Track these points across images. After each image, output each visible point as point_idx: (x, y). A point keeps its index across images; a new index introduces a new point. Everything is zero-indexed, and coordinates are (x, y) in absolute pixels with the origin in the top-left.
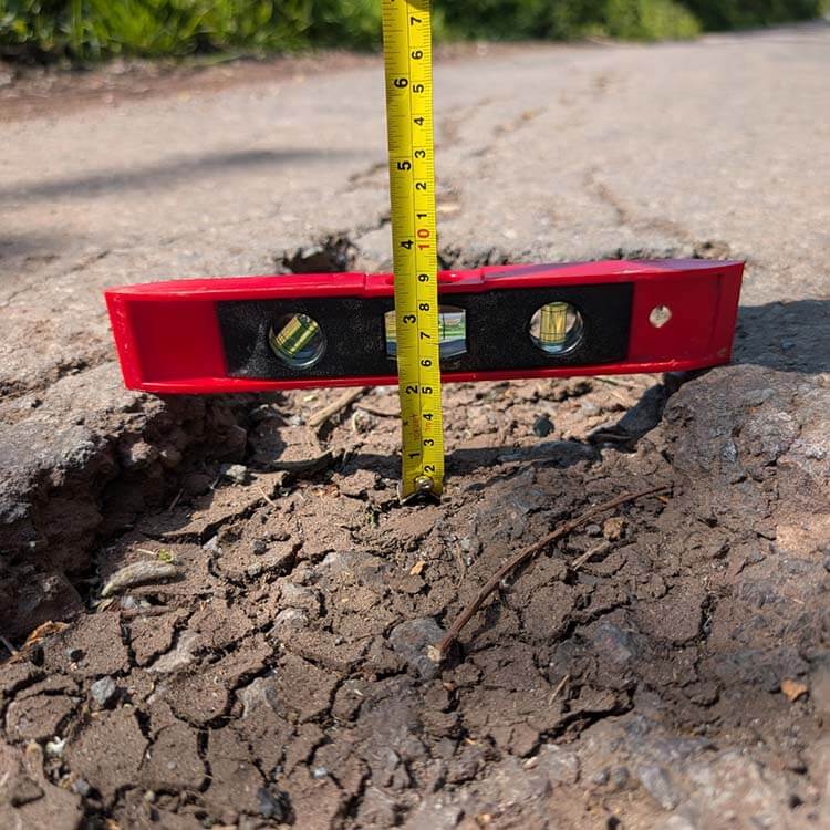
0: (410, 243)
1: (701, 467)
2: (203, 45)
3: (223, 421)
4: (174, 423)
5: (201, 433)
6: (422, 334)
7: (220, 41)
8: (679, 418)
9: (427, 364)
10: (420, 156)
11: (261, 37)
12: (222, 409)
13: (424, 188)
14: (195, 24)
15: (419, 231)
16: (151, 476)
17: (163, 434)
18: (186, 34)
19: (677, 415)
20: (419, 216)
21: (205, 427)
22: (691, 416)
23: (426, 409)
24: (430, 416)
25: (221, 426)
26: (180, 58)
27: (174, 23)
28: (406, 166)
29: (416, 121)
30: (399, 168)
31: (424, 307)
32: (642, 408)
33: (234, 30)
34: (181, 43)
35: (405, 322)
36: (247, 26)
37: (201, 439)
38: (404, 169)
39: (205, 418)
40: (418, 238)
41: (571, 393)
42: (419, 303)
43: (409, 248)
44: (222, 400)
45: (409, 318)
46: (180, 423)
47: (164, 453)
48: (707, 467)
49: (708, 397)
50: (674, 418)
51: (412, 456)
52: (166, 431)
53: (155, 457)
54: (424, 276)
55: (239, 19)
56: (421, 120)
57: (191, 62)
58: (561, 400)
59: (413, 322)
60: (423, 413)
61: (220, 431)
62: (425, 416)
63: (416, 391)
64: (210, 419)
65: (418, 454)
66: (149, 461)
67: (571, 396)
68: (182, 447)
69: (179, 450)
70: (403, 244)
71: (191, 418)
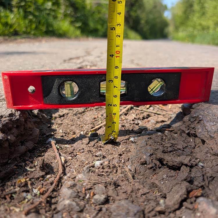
0: (113, 55)
1: (210, 136)
2: (16, 34)
3: (31, 126)
4: (13, 126)
5: (22, 130)
6: (115, 86)
7: (21, 33)
8: (195, 120)
9: (115, 96)
10: (119, 26)
11: (33, 32)
12: (30, 122)
13: (119, 37)
14: (14, 29)
15: (116, 51)
16: (4, 146)
17: (8, 130)
18: (12, 30)
19: (194, 119)
20: (117, 46)
21: (24, 128)
22: (201, 119)
23: (114, 111)
24: (115, 114)
25: (30, 128)
26: (10, 36)
27: (8, 28)
28: (114, 29)
29: (118, 13)
30: (111, 29)
31: (116, 77)
32: (176, 119)
33: (25, 31)
34: (10, 32)
35: (109, 82)
36: (29, 30)
37: (23, 133)
38: (113, 30)
39: (24, 125)
40: (116, 54)
41: (145, 118)
42: (114, 76)
43: (112, 57)
44: (30, 119)
45: (111, 81)
46: (15, 126)
47: (9, 137)
48: (213, 136)
49: (206, 113)
50: (193, 120)
51: (108, 127)
52: (10, 129)
53: (6, 139)
54: (117, 67)
55: (26, 28)
56: (120, 13)
57: (13, 38)
58: (143, 120)
59: (112, 82)
60: (113, 113)
61: (29, 130)
62: (113, 114)
63: (111, 106)
64: (26, 126)
65: (110, 127)
66: (3, 140)
67: (146, 118)
68: (16, 135)
69: (15, 136)
70: (110, 55)
71: (19, 125)
